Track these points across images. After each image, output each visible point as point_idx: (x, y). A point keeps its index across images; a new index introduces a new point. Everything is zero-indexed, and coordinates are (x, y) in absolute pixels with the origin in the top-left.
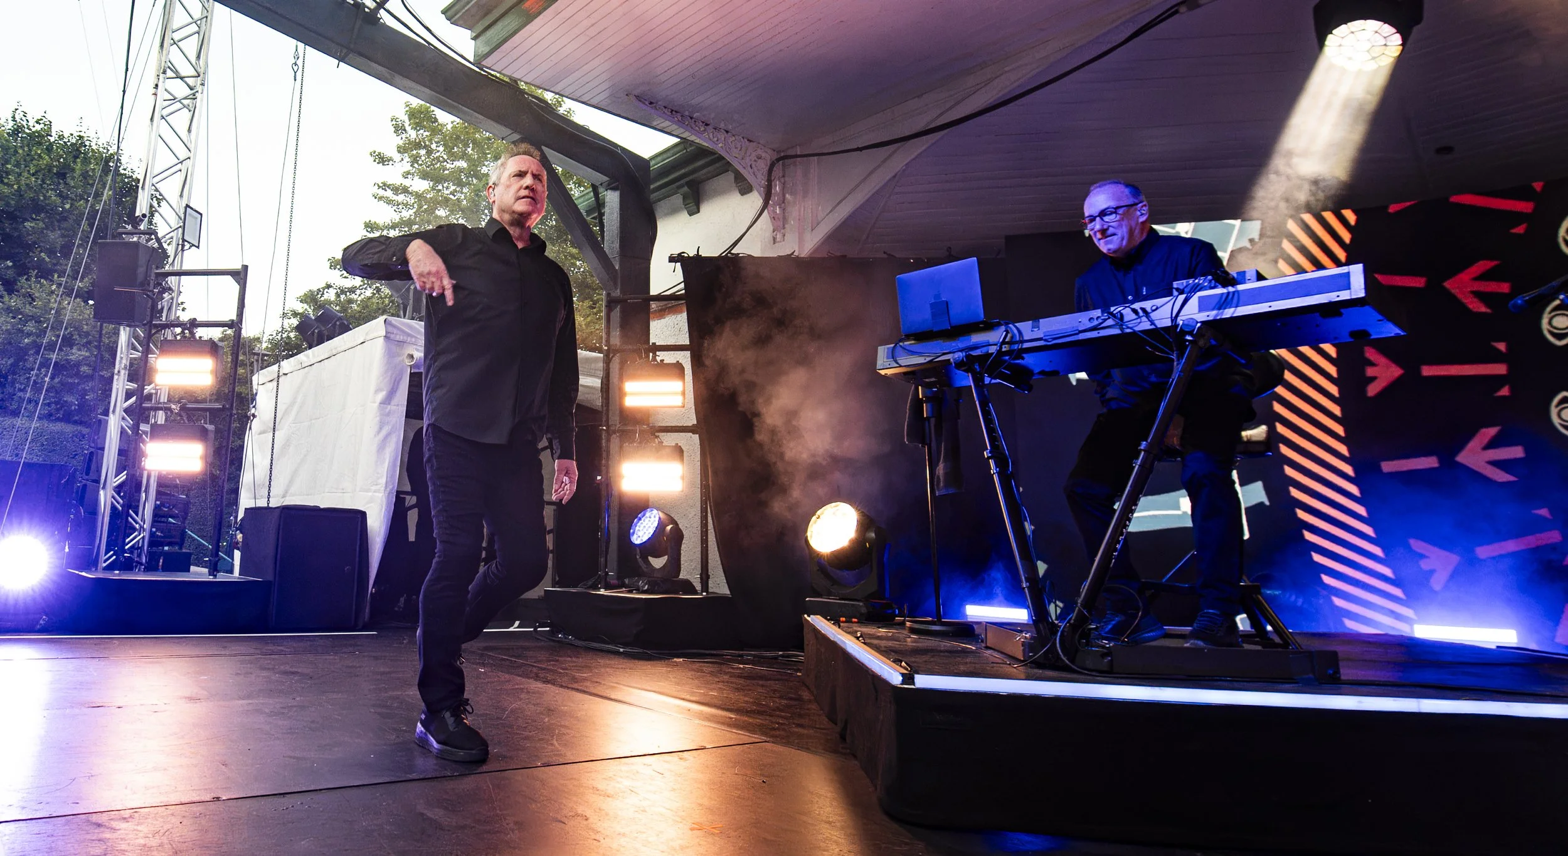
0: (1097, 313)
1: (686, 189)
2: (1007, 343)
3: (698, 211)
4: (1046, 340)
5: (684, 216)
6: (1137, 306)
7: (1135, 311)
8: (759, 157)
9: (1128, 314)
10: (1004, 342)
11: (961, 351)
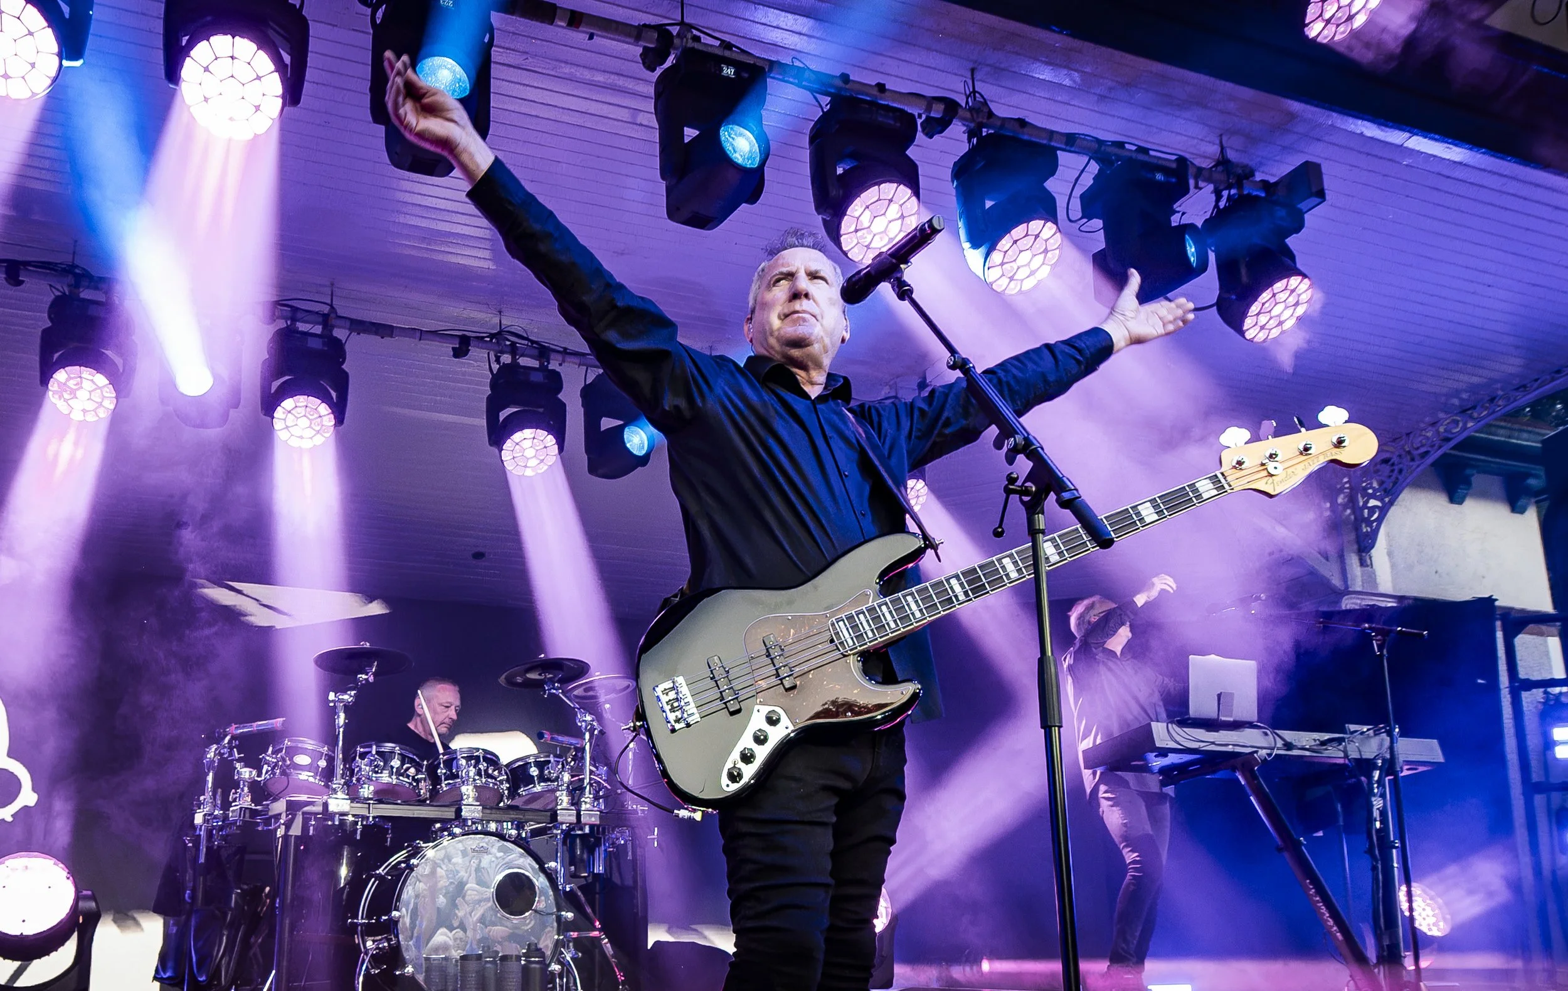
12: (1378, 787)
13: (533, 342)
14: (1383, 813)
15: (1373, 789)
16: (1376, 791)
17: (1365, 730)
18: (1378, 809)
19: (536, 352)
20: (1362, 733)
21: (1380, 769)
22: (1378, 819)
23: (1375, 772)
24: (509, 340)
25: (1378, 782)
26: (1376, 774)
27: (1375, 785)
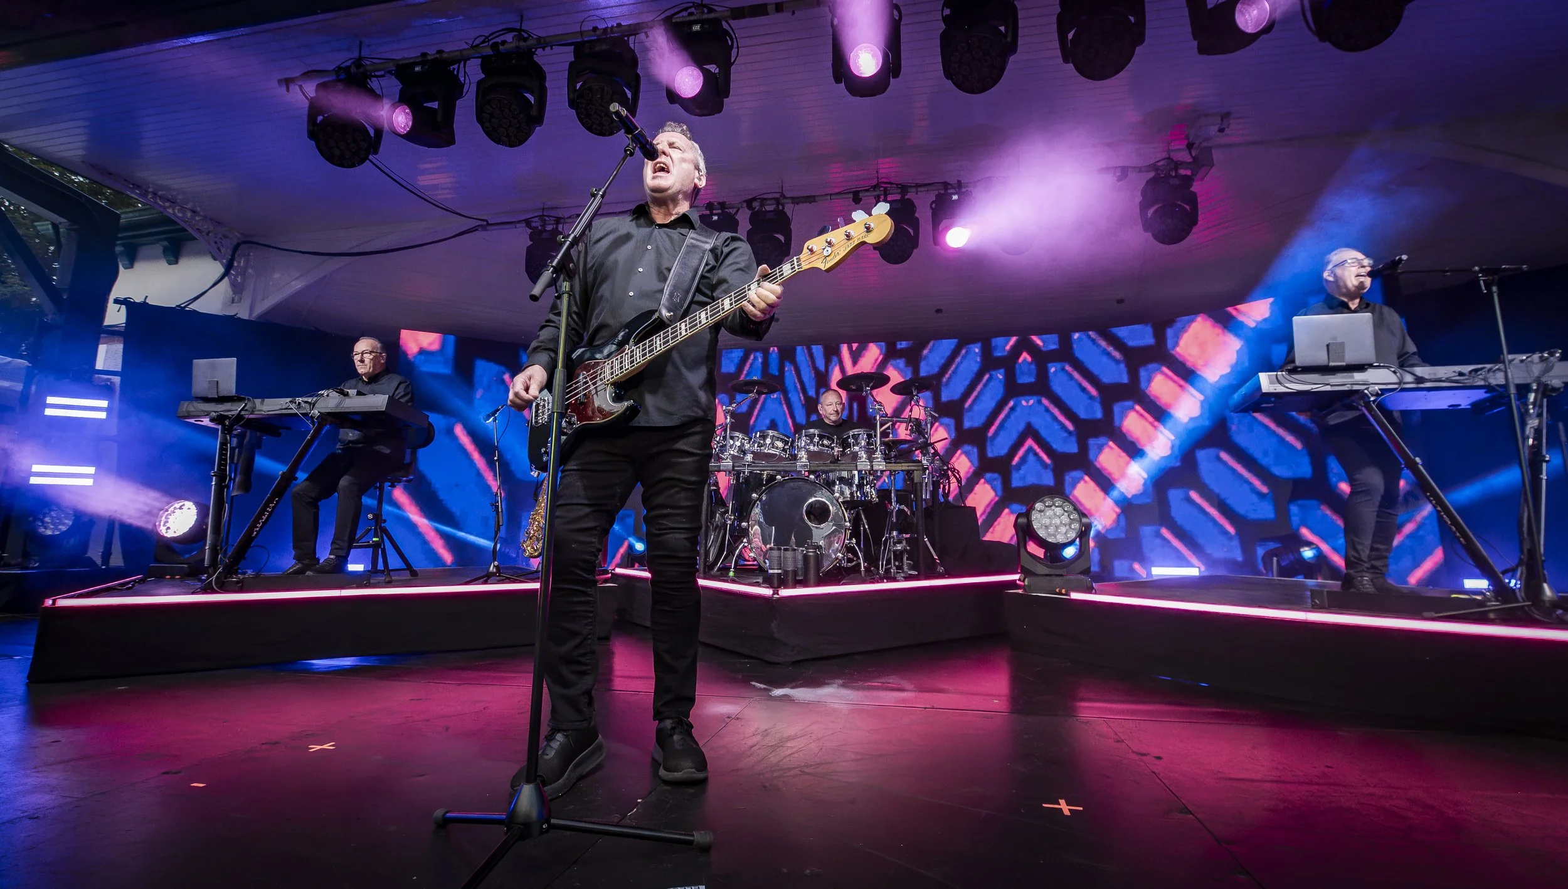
0: (289, 400)
1: (166, 243)
2: (246, 410)
3: (176, 262)
4: (264, 411)
5: (163, 264)
6: (306, 399)
7: (303, 401)
8: (225, 237)
9: (303, 405)
10: (242, 410)
11: (215, 412)
12: (1534, 408)
13: (897, 185)
14: (1538, 432)
15: (1527, 410)
16: (1532, 411)
17: (1524, 358)
18: (1533, 427)
19: (899, 191)
20: (1522, 361)
21: (1536, 391)
22: (1532, 435)
23: (1529, 394)
24: (882, 187)
25: (1534, 404)
26: (1532, 397)
27: (1531, 407)
